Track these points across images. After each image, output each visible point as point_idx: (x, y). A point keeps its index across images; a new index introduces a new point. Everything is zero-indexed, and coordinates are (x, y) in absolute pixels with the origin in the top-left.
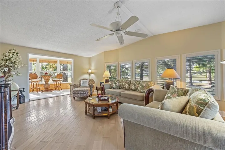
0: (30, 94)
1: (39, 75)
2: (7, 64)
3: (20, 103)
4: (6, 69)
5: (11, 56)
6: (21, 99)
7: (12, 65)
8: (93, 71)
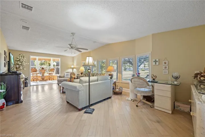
0: (31, 82)
1: (38, 70)
2: (18, 63)
3: (25, 87)
4: (18, 66)
5: (20, 58)
6: (26, 84)
7: (21, 64)
8: (75, 67)
